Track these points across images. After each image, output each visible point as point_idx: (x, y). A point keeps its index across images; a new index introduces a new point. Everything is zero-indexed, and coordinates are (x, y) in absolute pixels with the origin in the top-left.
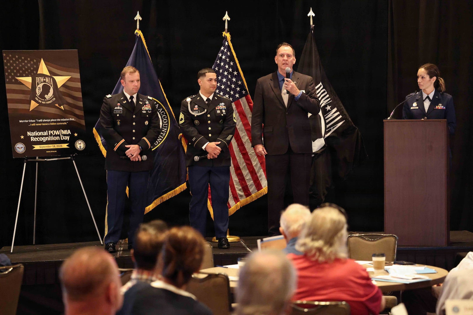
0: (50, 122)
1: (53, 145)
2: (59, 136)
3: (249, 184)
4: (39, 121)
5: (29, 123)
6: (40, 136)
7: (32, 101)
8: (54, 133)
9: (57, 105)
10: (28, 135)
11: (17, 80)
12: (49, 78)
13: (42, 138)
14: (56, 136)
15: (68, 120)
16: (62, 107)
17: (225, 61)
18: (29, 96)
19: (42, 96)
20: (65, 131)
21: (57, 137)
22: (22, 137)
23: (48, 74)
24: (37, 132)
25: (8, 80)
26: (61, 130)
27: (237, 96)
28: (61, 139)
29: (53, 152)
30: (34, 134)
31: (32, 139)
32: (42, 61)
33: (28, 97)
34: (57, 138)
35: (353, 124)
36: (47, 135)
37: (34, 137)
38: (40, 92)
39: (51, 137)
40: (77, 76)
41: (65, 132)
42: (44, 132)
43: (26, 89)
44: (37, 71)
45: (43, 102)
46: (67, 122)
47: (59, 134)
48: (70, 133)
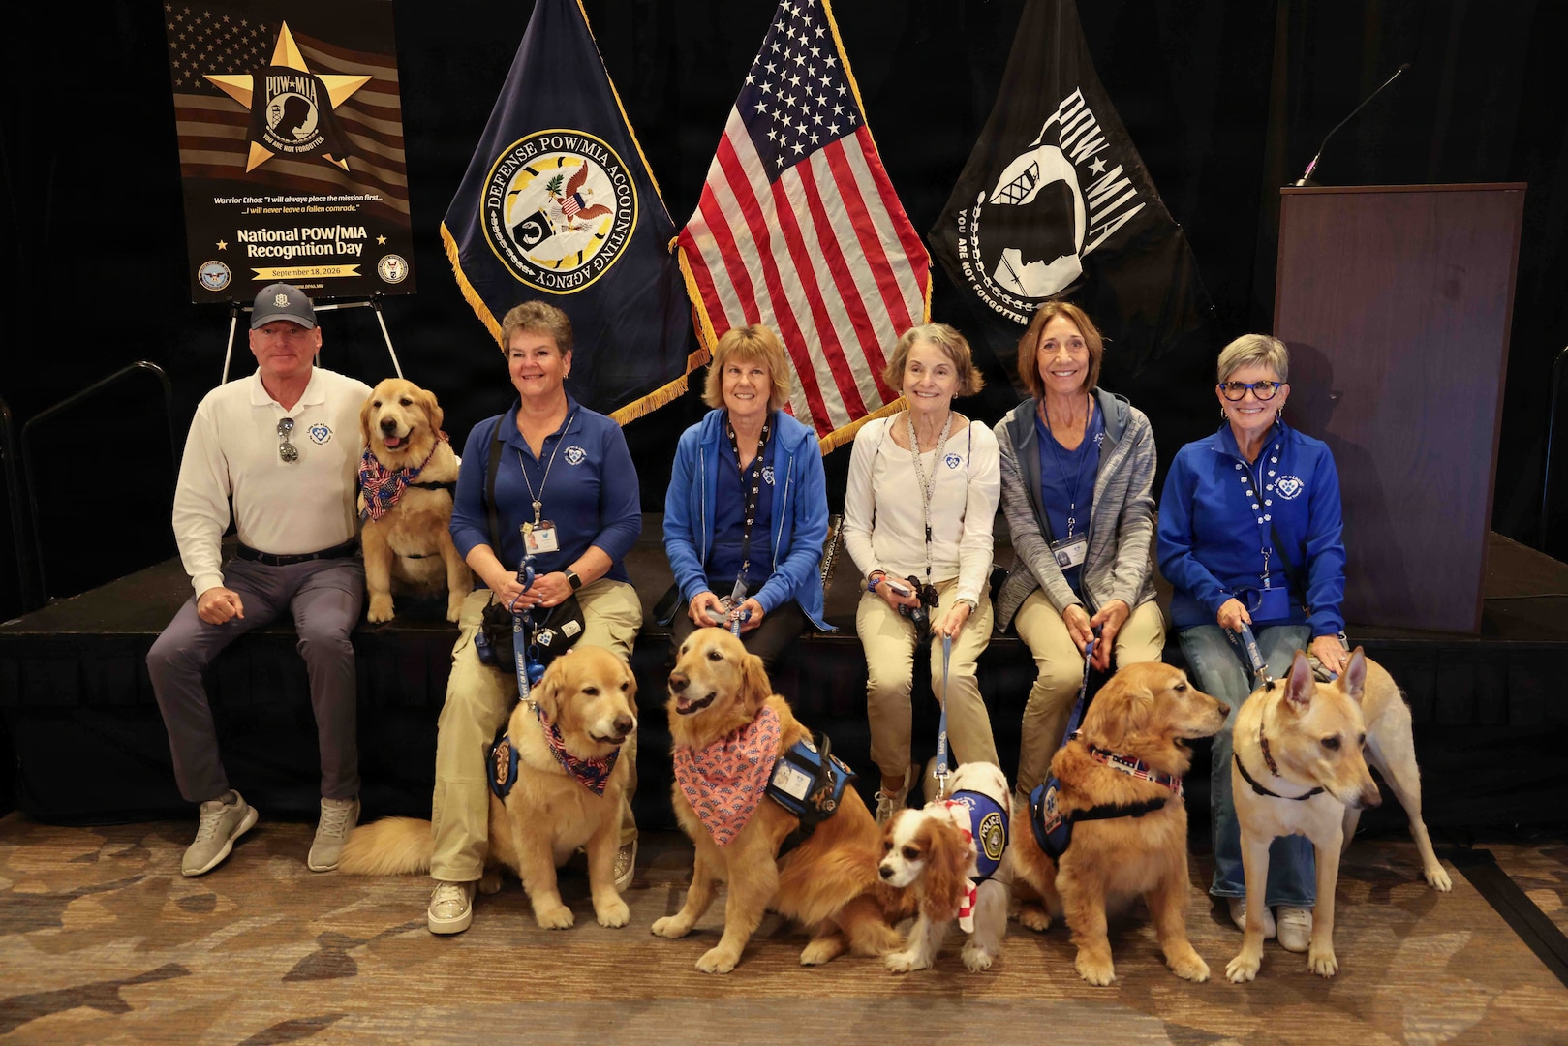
0: (305, 204)
1: (314, 268)
2: (332, 242)
3: (860, 384)
4: (274, 200)
5: (242, 206)
6: (275, 244)
7: (254, 144)
8: (316, 236)
9: (328, 157)
10: (240, 240)
11: (209, 83)
12: (307, 80)
13: (280, 248)
14: (322, 242)
15: (360, 198)
16: (343, 161)
17: (798, 23)
18: (246, 129)
19: (285, 129)
20: (350, 229)
21: (326, 246)
22: (222, 245)
23: (303, 67)
24: (267, 232)
25: (179, 82)
26: (338, 226)
27: (834, 129)
28: (339, 252)
29: (313, 286)
30: (256, 236)
31: (252, 251)
32: (285, 28)
33: (243, 132)
34: (326, 249)
35: (1169, 214)
36: (297, 239)
37: (258, 244)
38: (277, 117)
39: (308, 246)
40: (391, 75)
41: (350, 232)
42: (287, 233)
43: (235, 109)
44: (269, 58)
45: (286, 149)
46: (358, 206)
47: (331, 237)
48: (365, 237)
